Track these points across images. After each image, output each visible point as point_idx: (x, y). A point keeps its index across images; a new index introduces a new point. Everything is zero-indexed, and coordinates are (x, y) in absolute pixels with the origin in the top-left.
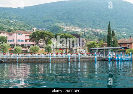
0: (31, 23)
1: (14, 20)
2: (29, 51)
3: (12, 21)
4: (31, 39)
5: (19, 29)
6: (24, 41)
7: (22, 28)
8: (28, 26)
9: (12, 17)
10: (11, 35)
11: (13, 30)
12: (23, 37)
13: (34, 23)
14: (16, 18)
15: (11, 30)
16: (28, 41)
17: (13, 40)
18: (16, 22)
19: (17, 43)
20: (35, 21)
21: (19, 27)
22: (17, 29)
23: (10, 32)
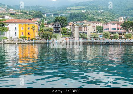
0: (115, 12)
1: (101, 11)
2: (123, 37)
3: (99, 12)
4: (123, 28)
5: (106, 19)
6: (117, 29)
7: (109, 17)
8: (114, 15)
9: (99, 8)
10: (106, 25)
11: (102, 20)
12: (116, 26)
13: (118, 12)
14: (103, 9)
15: (100, 19)
16: (120, 29)
17: (108, 29)
18: (102, 12)
19: (111, 31)
20: (119, 10)
21: (106, 16)
22: (105, 18)
23: (100, 21)
